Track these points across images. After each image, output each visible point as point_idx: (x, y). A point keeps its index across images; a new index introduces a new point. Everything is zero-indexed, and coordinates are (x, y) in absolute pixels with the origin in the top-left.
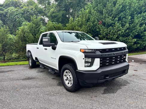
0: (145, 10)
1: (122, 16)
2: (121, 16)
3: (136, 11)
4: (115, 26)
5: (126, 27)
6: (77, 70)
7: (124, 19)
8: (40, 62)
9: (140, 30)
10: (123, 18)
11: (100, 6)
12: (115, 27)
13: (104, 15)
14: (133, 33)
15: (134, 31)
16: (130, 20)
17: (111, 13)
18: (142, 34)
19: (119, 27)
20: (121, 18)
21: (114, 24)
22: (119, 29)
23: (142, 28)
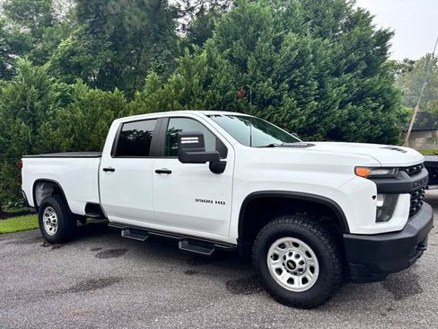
0: (346, 67)
1: (297, 80)
2: (296, 77)
3: (327, 69)
4: (282, 105)
5: (312, 108)
6: (345, 236)
7: (302, 86)
8: (111, 218)
9: (340, 116)
10: (300, 83)
11: (238, 47)
12: (282, 108)
13: (251, 73)
14: (326, 124)
15: (327, 120)
16: (318, 91)
17: (269, 69)
18: (344, 128)
19: (292, 108)
20: (296, 84)
21: (280, 98)
22: (293, 113)
23: (346, 111)
